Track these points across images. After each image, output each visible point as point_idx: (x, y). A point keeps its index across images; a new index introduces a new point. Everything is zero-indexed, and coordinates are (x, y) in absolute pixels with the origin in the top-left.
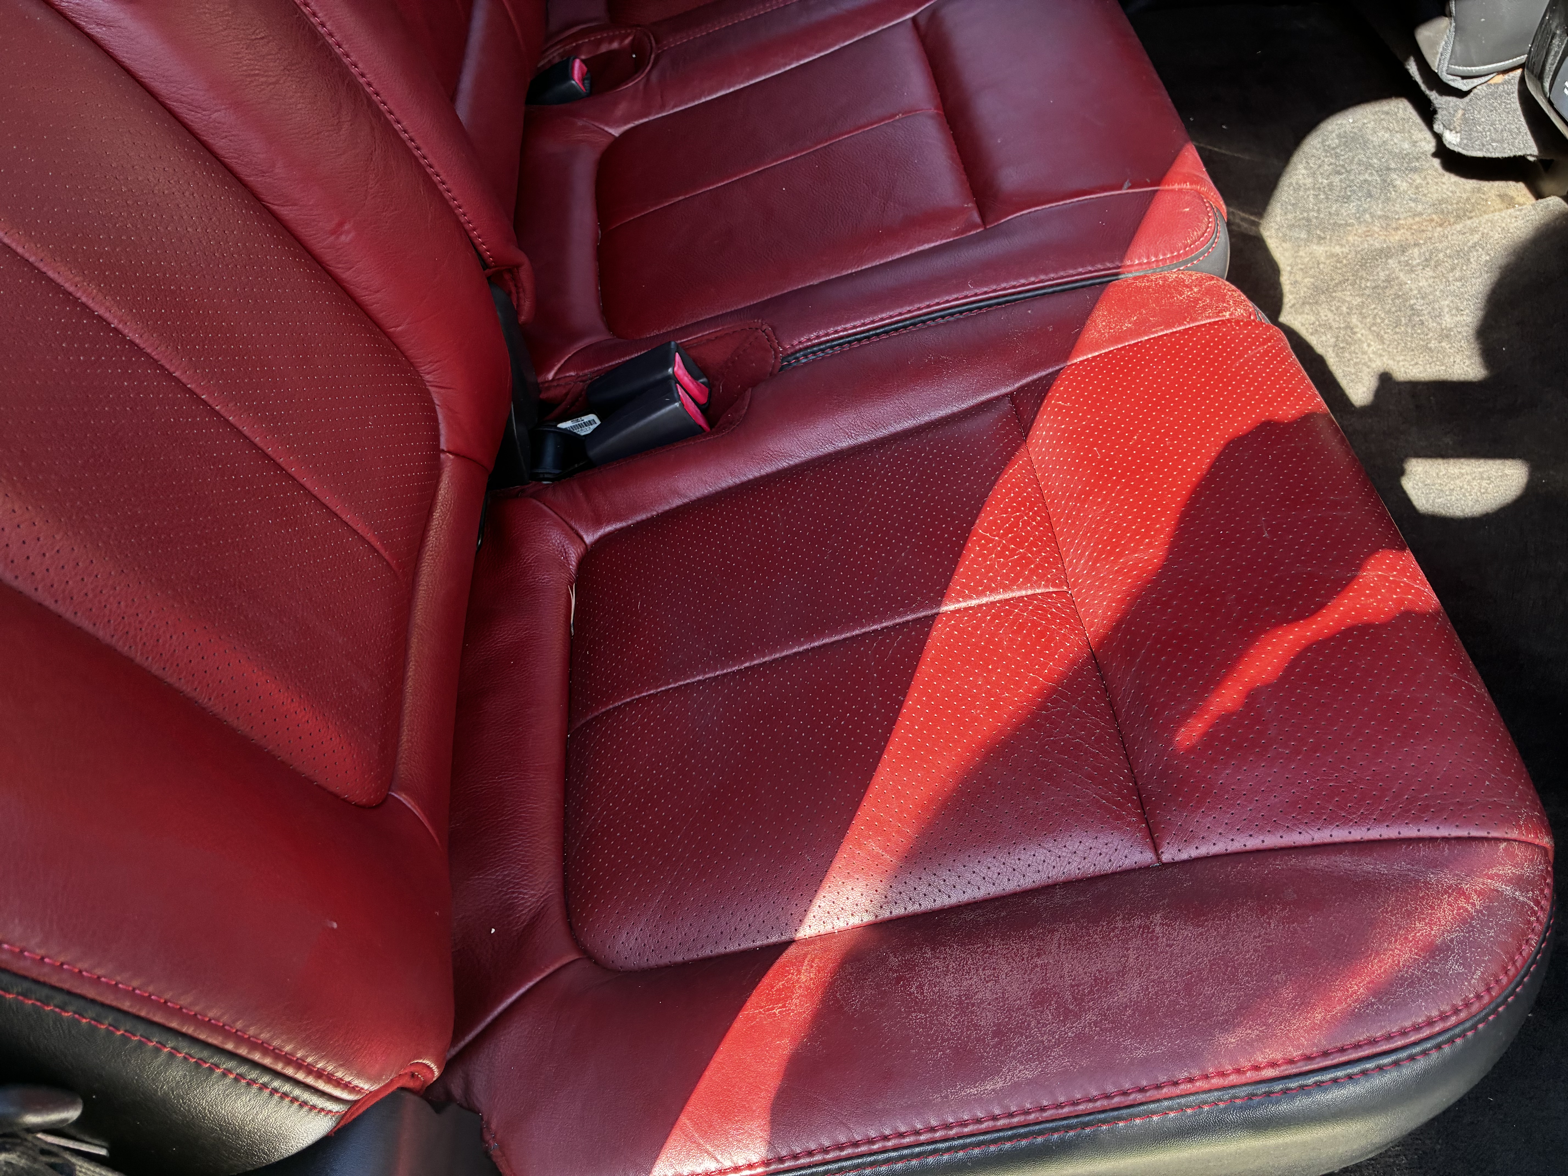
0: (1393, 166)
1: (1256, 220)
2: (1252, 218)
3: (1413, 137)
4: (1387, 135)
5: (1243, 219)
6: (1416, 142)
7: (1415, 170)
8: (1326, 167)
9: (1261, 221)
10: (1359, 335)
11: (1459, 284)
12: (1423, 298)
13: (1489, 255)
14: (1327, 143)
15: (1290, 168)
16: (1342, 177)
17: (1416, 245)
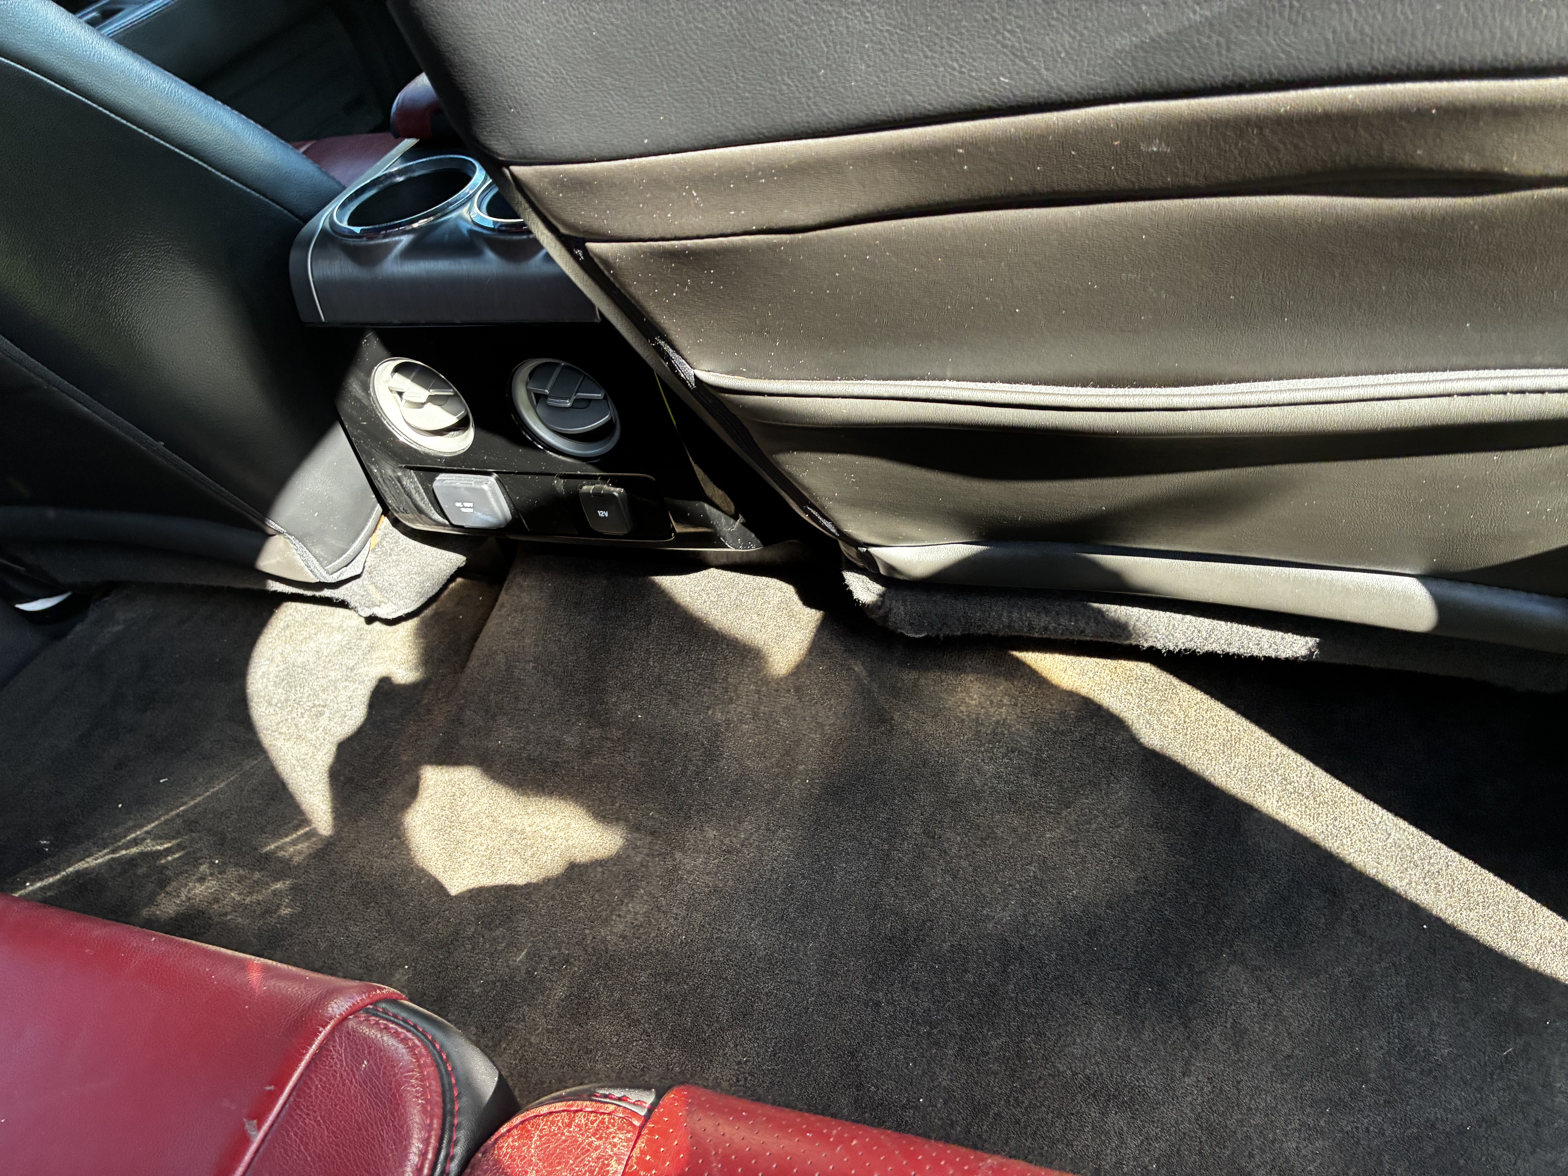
0: (351, 663)
1: (308, 829)
2: (301, 832)
3: (333, 625)
4: (312, 644)
5: (294, 843)
6: (341, 626)
7: (371, 648)
8: (303, 721)
9: (314, 825)
10: (528, 829)
11: (537, 705)
12: (528, 743)
13: (529, 661)
14: (275, 701)
15: (273, 754)
16: (327, 714)
17: (461, 708)
